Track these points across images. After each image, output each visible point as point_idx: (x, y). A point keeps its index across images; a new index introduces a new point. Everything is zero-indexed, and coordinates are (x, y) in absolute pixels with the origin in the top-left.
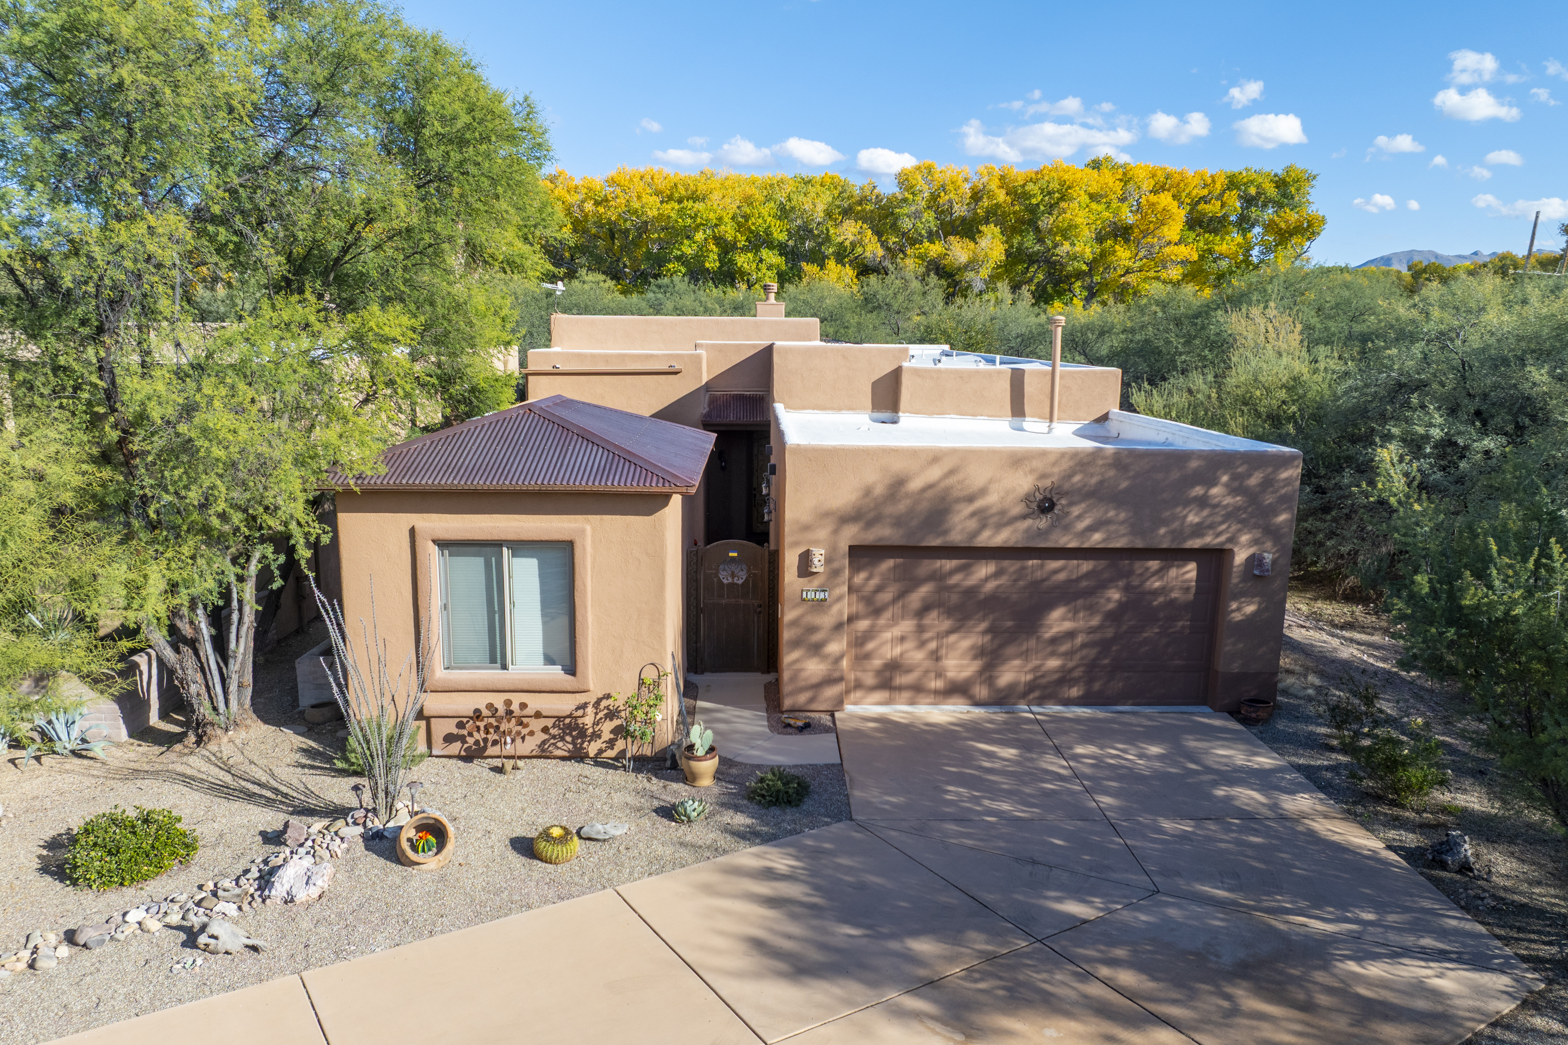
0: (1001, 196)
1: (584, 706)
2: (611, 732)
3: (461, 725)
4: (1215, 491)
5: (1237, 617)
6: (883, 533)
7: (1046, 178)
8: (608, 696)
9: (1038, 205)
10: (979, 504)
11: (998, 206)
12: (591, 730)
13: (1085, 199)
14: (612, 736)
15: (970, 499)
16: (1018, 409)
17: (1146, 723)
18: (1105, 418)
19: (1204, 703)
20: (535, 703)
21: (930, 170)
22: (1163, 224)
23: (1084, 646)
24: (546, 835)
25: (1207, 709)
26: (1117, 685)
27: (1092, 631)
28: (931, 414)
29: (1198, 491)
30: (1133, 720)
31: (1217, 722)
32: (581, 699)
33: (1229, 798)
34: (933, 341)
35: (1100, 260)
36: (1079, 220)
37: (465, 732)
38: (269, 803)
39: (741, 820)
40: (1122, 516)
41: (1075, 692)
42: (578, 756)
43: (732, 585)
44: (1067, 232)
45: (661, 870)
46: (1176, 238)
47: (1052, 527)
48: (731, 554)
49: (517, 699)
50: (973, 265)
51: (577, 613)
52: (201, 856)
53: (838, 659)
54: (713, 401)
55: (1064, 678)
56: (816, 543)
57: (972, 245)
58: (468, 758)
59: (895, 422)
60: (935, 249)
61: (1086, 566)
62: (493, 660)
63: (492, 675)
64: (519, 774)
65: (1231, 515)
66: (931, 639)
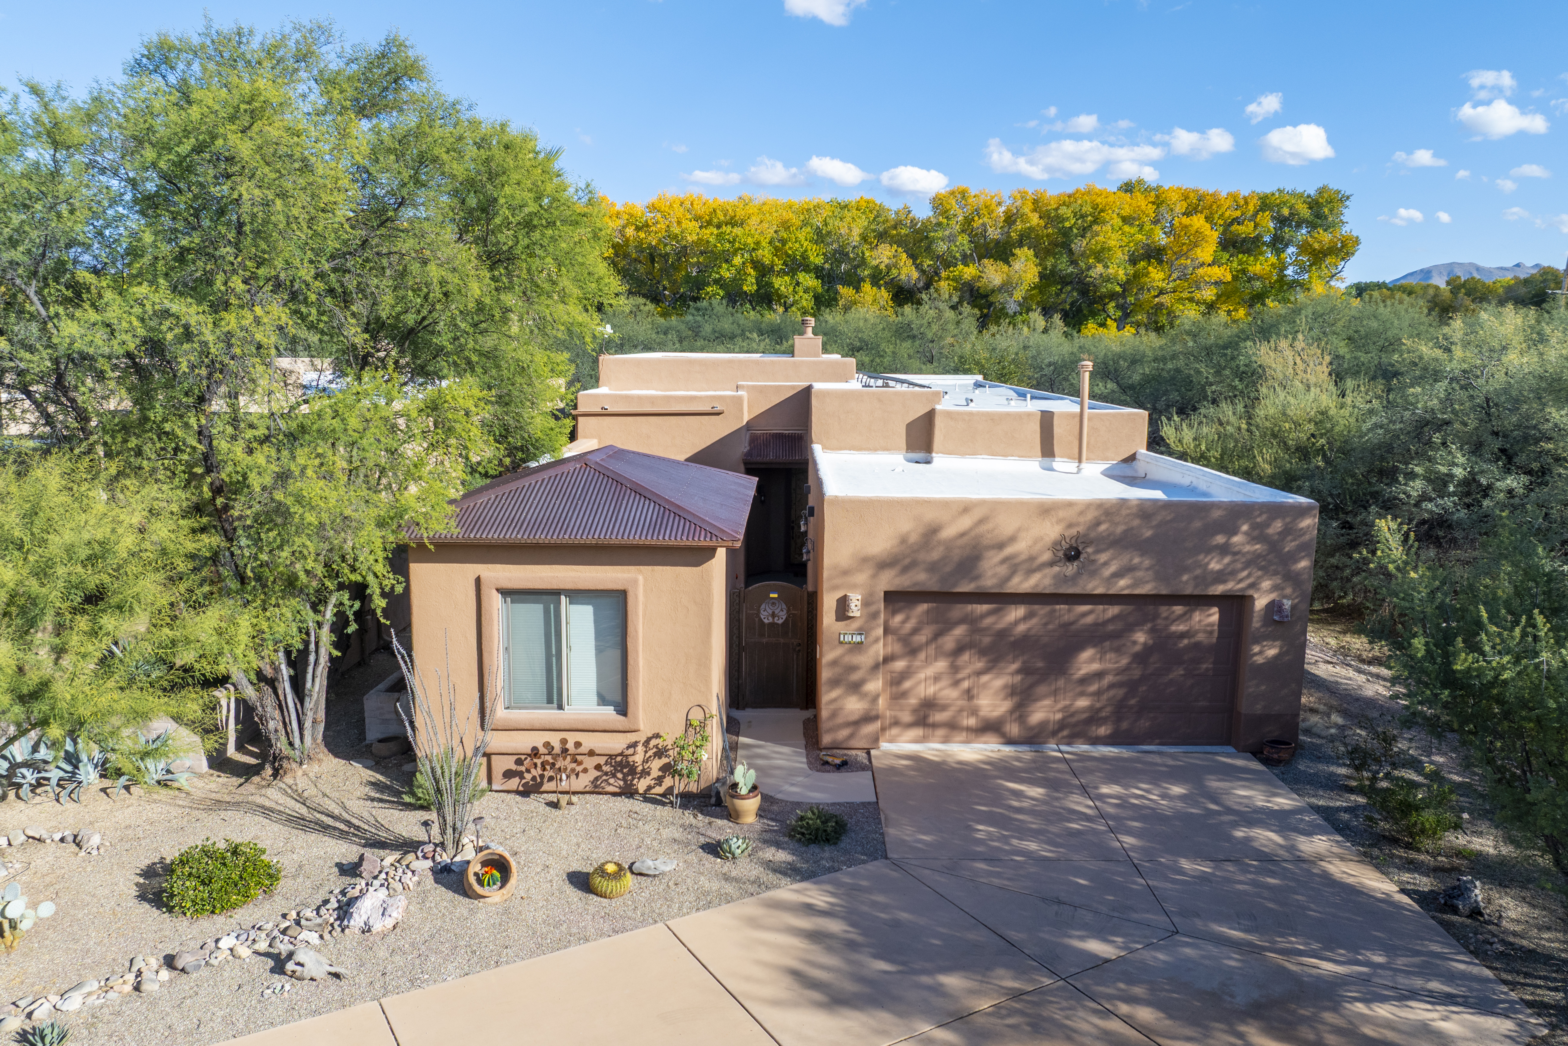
0: (1035, 220)
1: (634, 745)
2: (660, 770)
3: (519, 762)
4: (1236, 539)
5: (1259, 660)
6: (919, 579)
7: (1079, 202)
8: (657, 736)
9: (1071, 228)
10: (1009, 551)
11: (1031, 229)
12: (640, 768)
13: (1117, 221)
14: (660, 773)
15: (1001, 546)
16: (1048, 450)
17: (1171, 762)
18: (1132, 458)
19: (1228, 742)
20: (589, 741)
21: (964, 194)
22: (1196, 245)
23: (1111, 686)
24: (601, 871)
25: (1230, 749)
26: (1144, 724)
27: (1119, 672)
28: (963, 454)
29: (1220, 539)
30: (1157, 759)
31: (1240, 762)
32: (631, 738)
33: (1248, 839)
34: (966, 372)
35: (1133, 283)
36: (1112, 243)
37: (523, 769)
38: (343, 835)
39: (782, 856)
40: (1147, 563)
41: (1103, 731)
42: (628, 792)
43: (772, 625)
44: (1101, 255)
45: (709, 905)
46: (1209, 259)
47: (1078, 574)
48: (772, 595)
49: (572, 738)
50: (1007, 287)
51: (629, 658)
52: (283, 886)
53: (875, 699)
54: (753, 440)
55: (1093, 718)
56: (854, 587)
57: (1005, 268)
58: (525, 793)
59: (928, 462)
60: (969, 272)
61: (1113, 610)
62: (550, 701)
63: (549, 715)
64: (573, 810)
65: (1253, 561)
66: (963, 679)
